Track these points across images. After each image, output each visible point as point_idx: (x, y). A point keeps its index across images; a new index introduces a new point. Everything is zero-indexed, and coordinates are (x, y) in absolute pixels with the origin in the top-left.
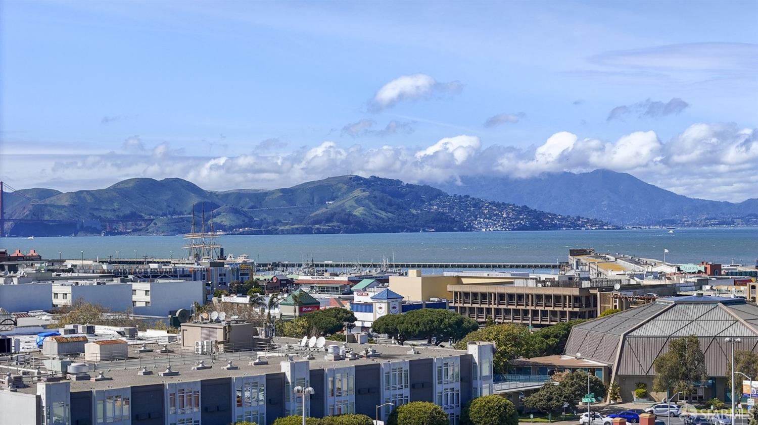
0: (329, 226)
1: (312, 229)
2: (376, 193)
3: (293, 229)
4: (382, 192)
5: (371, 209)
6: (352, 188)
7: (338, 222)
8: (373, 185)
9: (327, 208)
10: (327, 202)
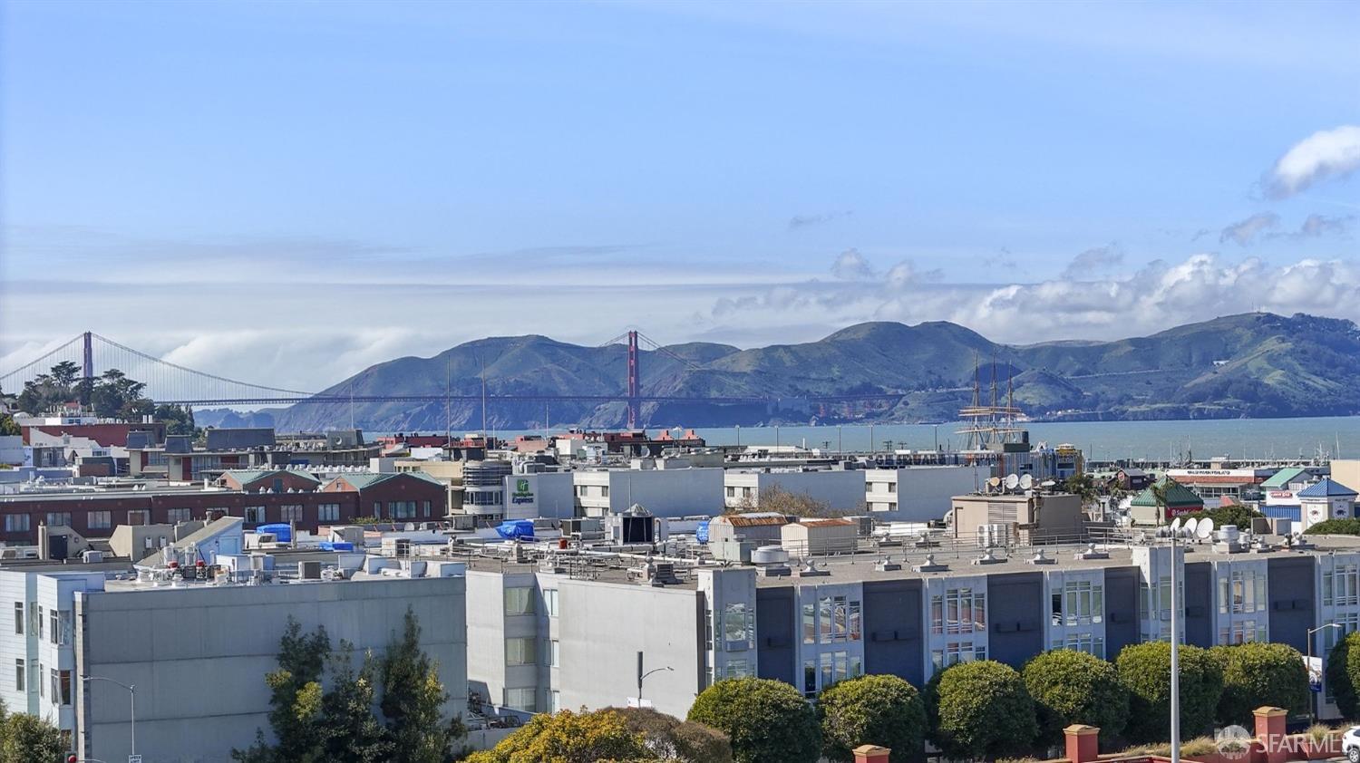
0: (1219, 404)
1: (1188, 410)
2: (1306, 345)
3: (1153, 411)
4: (1317, 343)
5: (1296, 374)
6: (1260, 336)
7: (1237, 398)
8: (1299, 331)
9: (1216, 373)
10: (1215, 363)
